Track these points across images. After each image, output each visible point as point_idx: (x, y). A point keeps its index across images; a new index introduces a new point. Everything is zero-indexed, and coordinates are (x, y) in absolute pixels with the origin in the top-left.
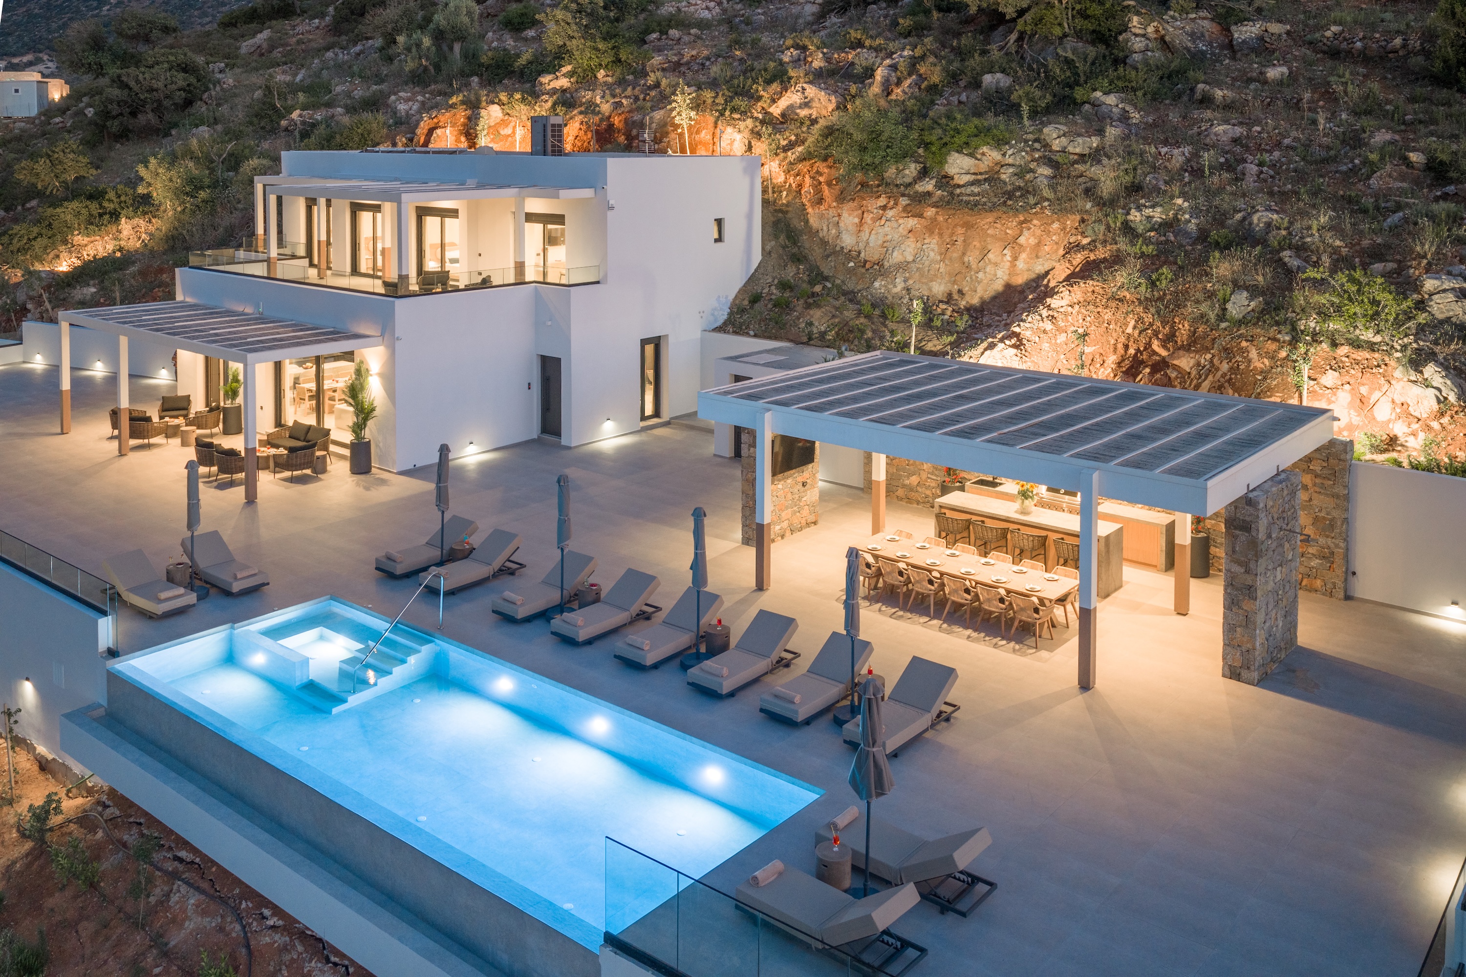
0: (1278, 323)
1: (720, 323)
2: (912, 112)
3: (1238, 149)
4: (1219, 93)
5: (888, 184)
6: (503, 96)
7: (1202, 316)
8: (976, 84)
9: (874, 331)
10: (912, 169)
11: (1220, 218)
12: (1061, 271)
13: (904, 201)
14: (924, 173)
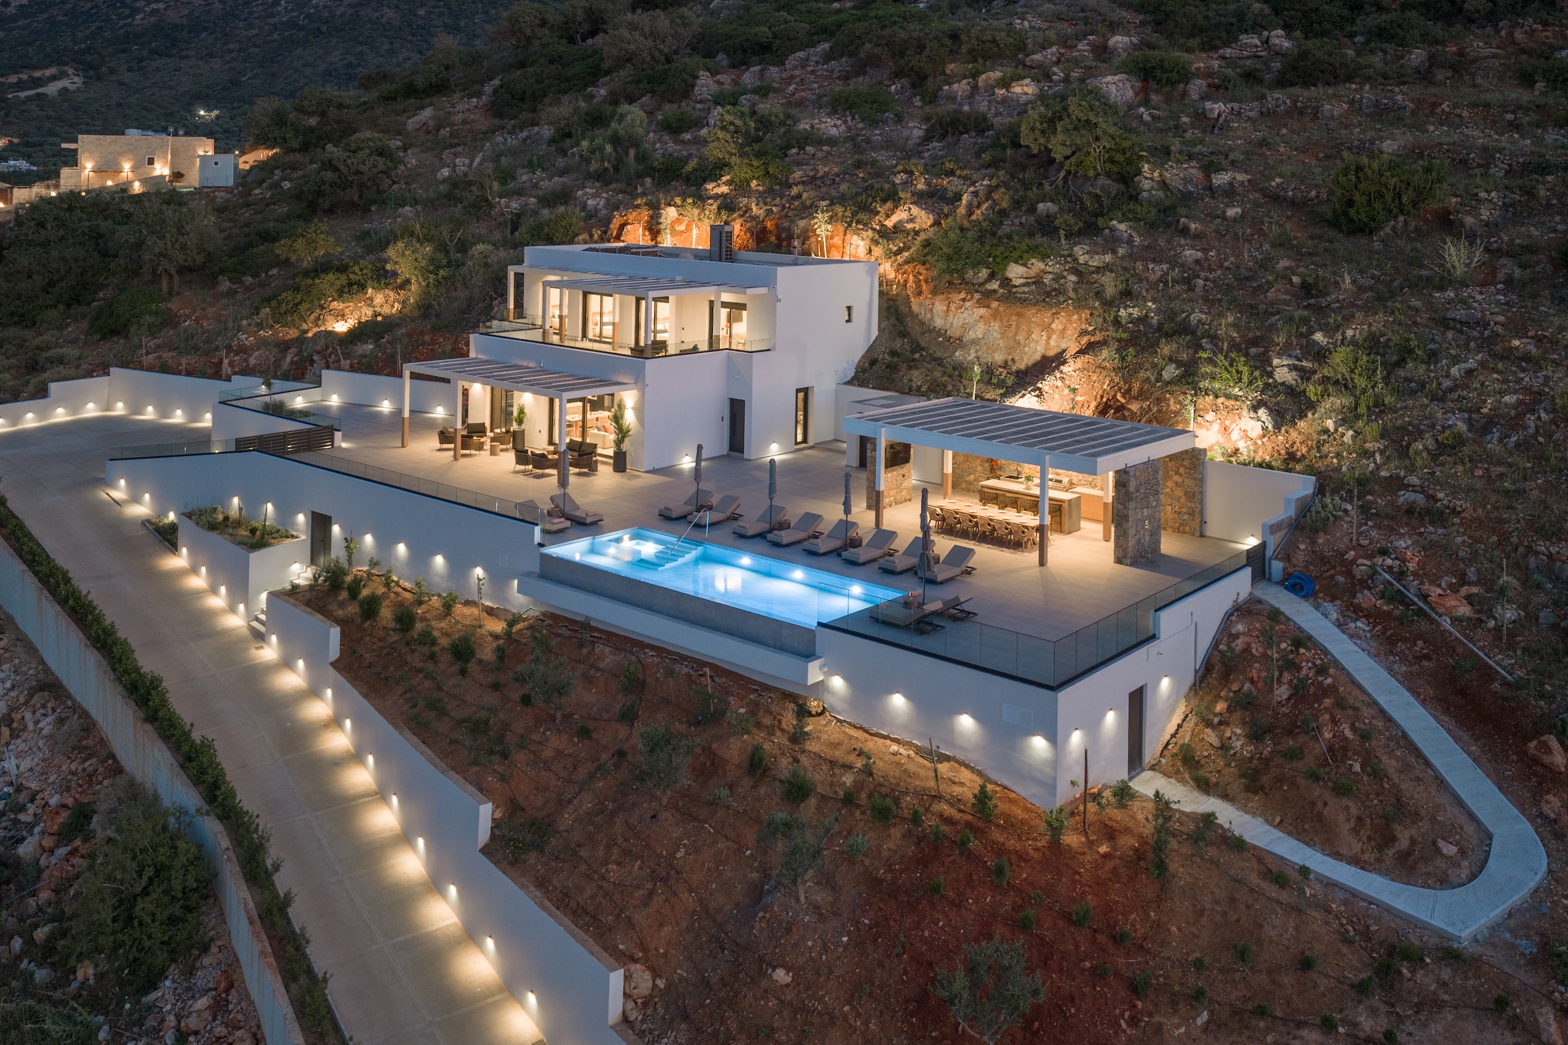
0: (1188, 384)
1: (849, 378)
2: (986, 231)
3: (1198, 267)
4: (1193, 226)
5: (967, 283)
6: (678, 200)
7: (1148, 378)
8: (1032, 210)
9: (953, 386)
10: (984, 273)
11: (1171, 316)
12: (1074, 348)
13: (977, 296)
14: (992, 276)
